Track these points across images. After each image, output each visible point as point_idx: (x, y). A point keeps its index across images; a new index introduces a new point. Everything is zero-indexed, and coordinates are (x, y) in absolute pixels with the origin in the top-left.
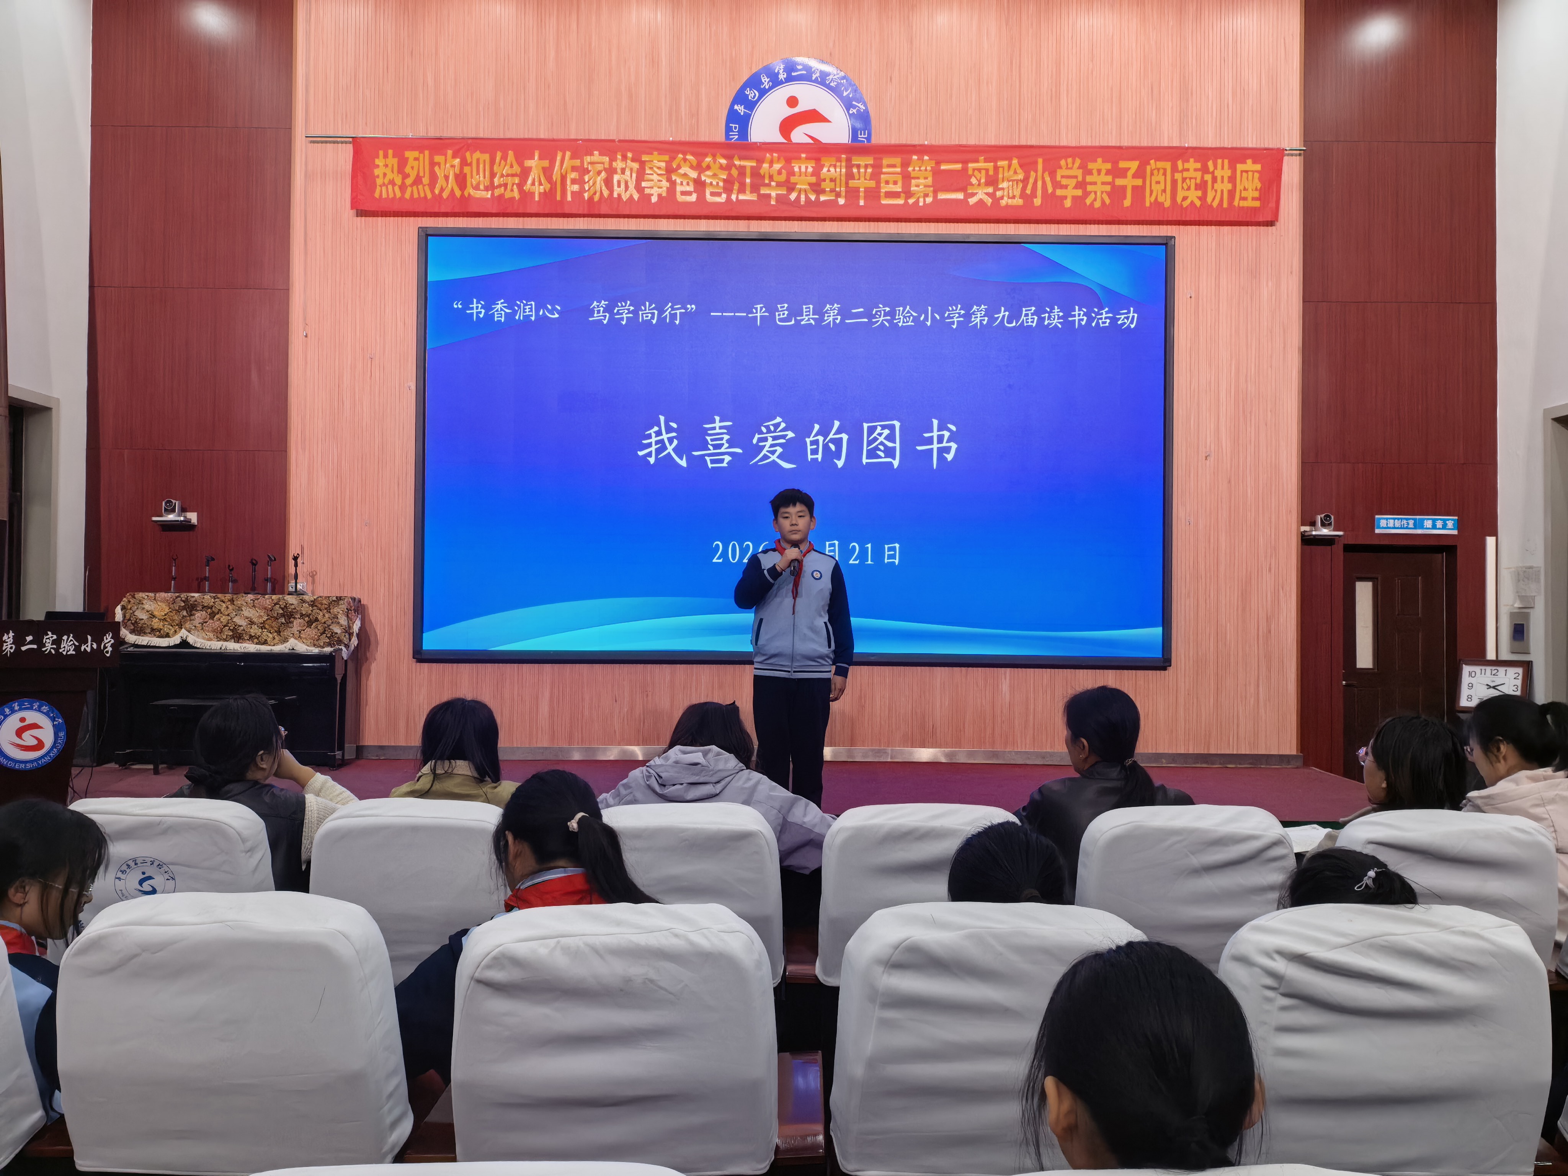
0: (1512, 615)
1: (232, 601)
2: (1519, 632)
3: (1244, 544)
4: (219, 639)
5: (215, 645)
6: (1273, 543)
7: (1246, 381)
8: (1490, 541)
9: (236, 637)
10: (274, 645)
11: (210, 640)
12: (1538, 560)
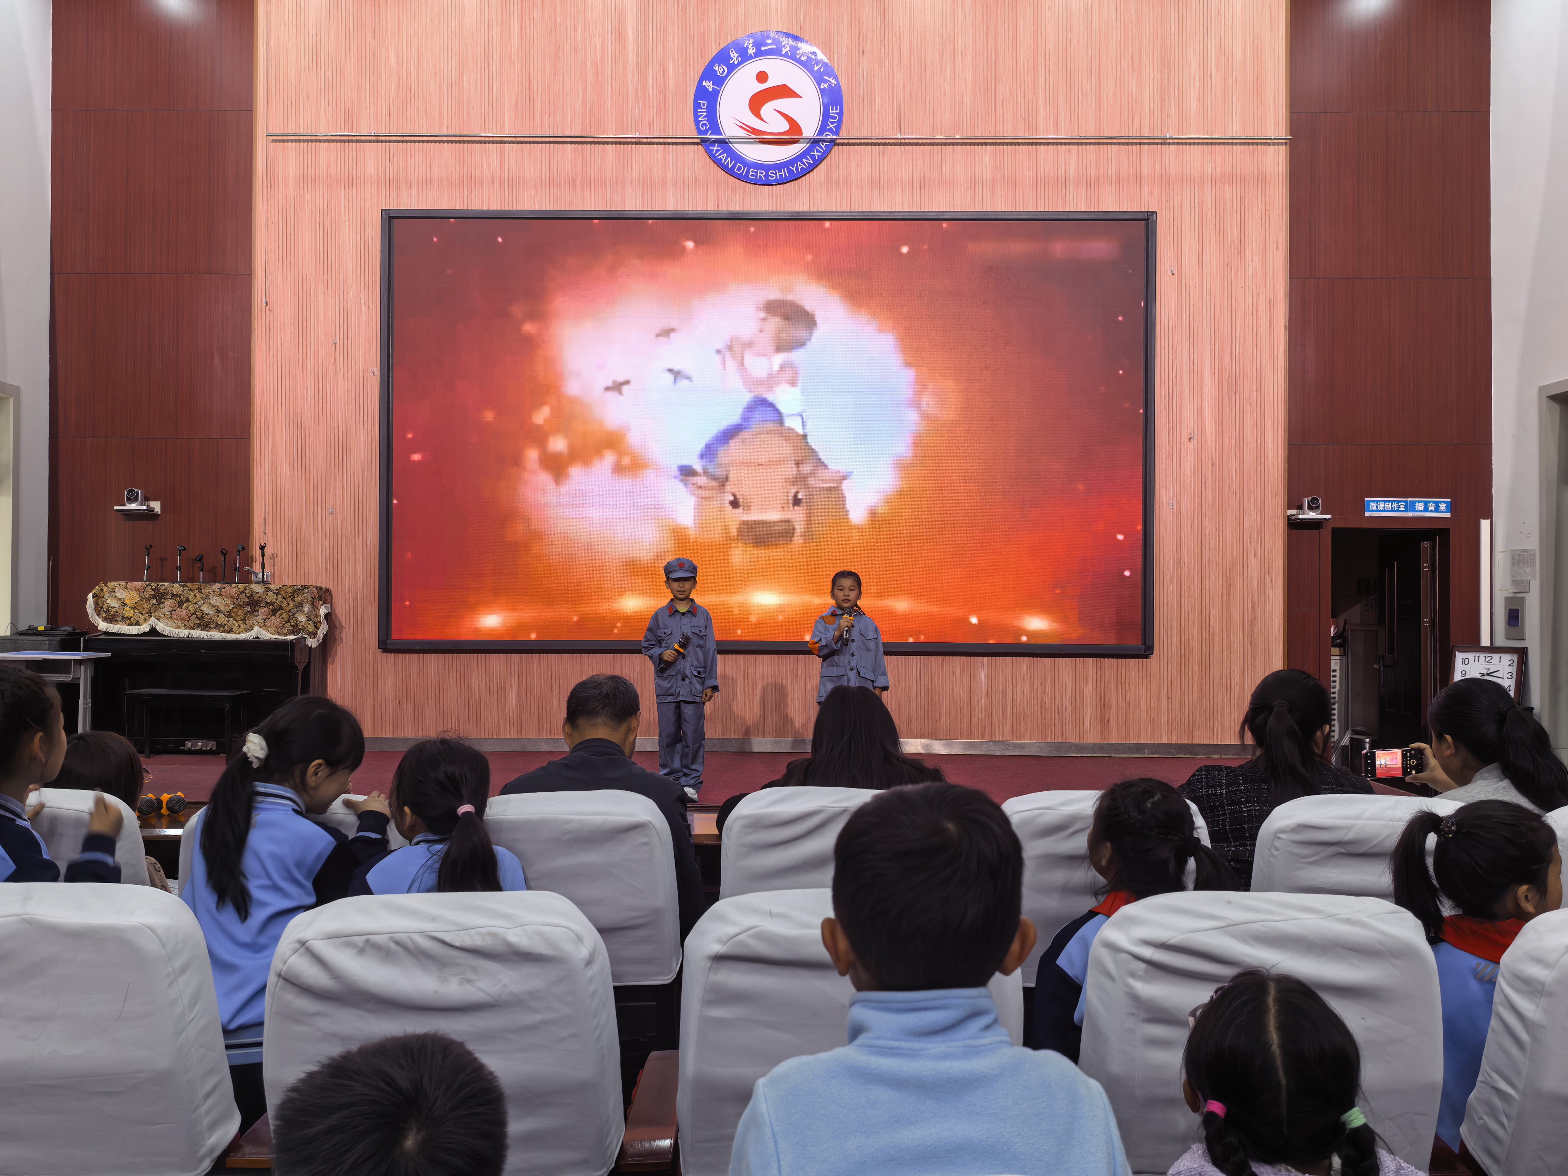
0: (1508, 600)
1: (200, 590)
2: (1514, 617)
3: (1229, 529)
4: (186, 627)
5: (183, 633)
6: (1258, 526)
7: (1231, 360)
8: (1485, 524)
9: (203, 625)
10: (239, 634)
11: (178, 627)
12: (1532, 543)
